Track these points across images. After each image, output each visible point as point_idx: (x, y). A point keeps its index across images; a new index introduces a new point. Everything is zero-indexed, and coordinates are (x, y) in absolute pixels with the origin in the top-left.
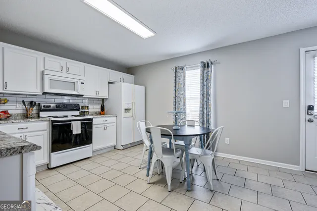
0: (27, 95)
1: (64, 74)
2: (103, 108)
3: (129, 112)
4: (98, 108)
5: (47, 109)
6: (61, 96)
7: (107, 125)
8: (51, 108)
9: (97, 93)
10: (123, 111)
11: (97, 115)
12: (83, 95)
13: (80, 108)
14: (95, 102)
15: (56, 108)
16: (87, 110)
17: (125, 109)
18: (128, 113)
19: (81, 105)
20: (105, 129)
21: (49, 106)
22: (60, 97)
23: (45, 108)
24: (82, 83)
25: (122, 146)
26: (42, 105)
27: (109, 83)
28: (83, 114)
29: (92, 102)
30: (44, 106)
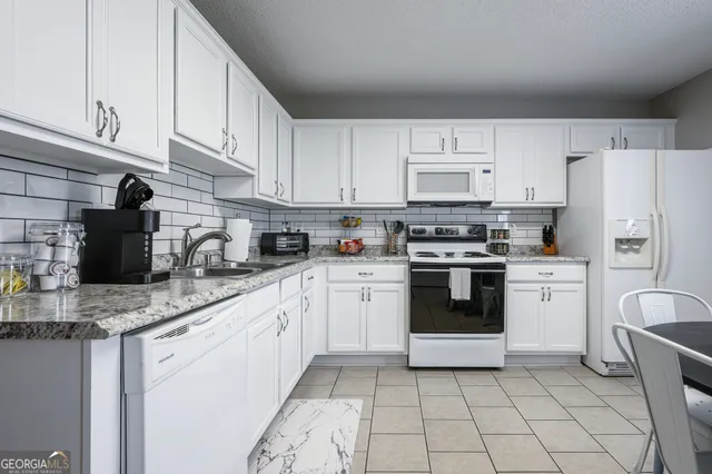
0: (391, 209)
1: (449, 156)
2: (548, 236)
3: (637, 251)
4: (534, 236)
5: (419, 237)
6: (449, 209)
7: (554, 286)
8: (426, 235)
9: (530, 193)
10: (609, 245)
11: (537, 254)
12: (490, 203)
13: (489, 234)
14: (531, 218)
15: (435, 235)
16: (506, 241)
17: (619, 241)
18: (631, 255)
19: (490, 227)
20: (546, 297)
21: (423, 231)
22: (447, 210)
23: (414, 235)
24: (485, 171)
25: (607, 364)
26: (411, 227)
27: (570, 160)
28: (494, 249)
29: (524, 218)
30: (414, 231)
